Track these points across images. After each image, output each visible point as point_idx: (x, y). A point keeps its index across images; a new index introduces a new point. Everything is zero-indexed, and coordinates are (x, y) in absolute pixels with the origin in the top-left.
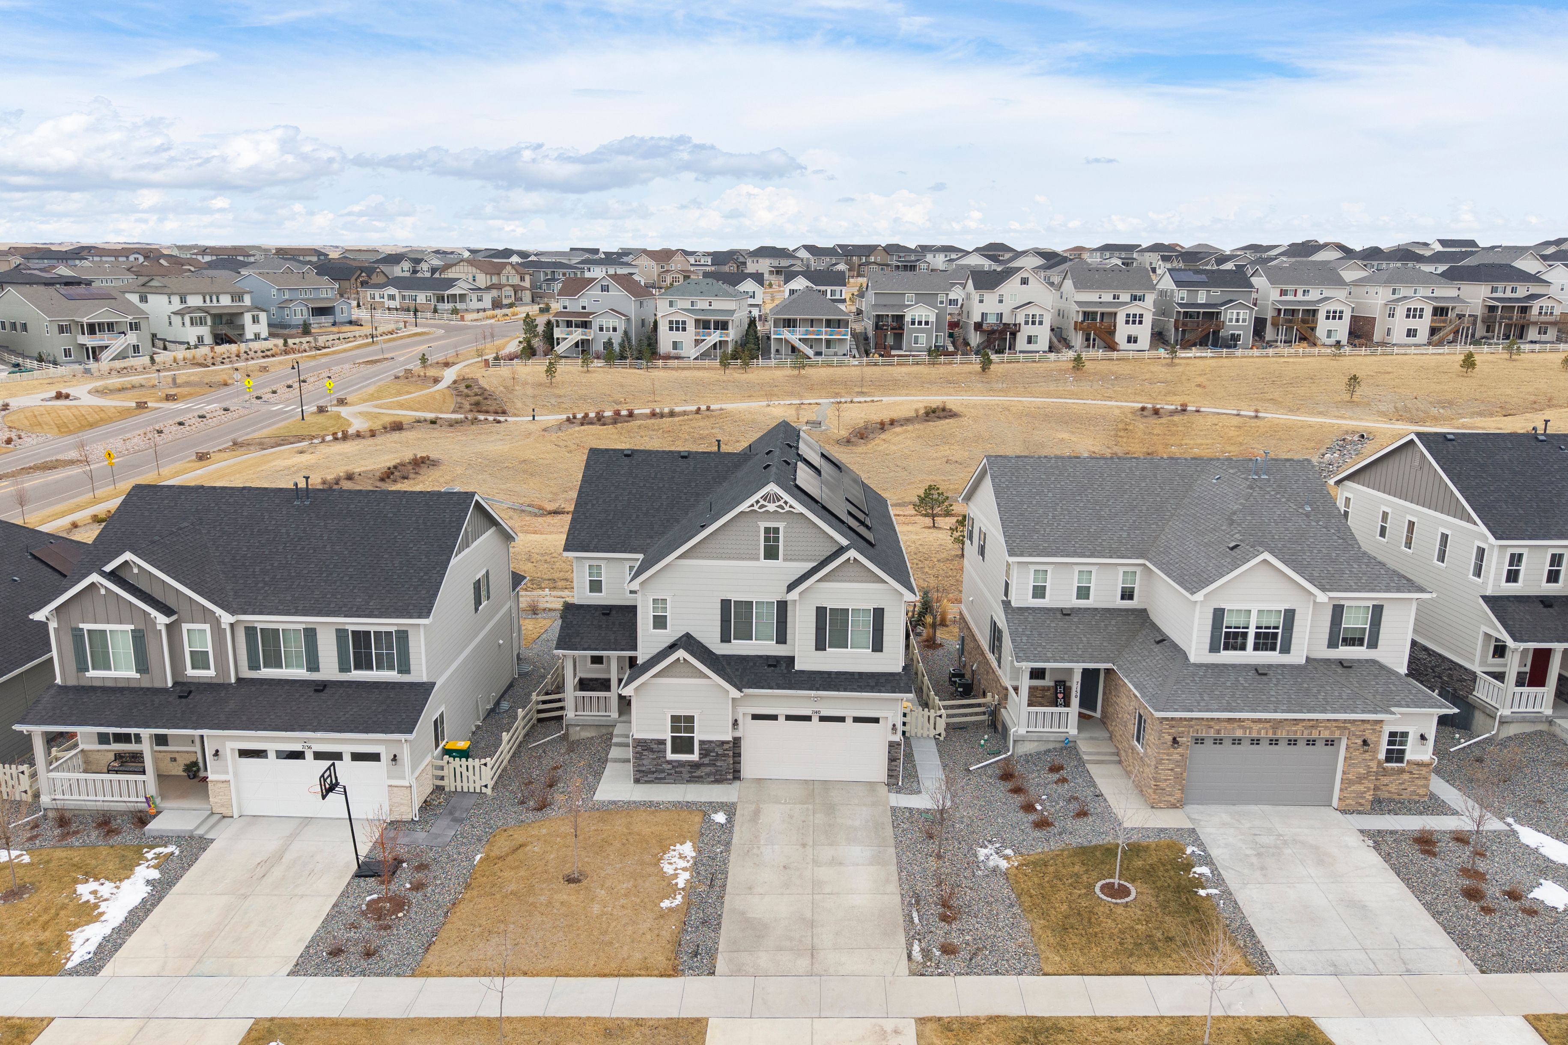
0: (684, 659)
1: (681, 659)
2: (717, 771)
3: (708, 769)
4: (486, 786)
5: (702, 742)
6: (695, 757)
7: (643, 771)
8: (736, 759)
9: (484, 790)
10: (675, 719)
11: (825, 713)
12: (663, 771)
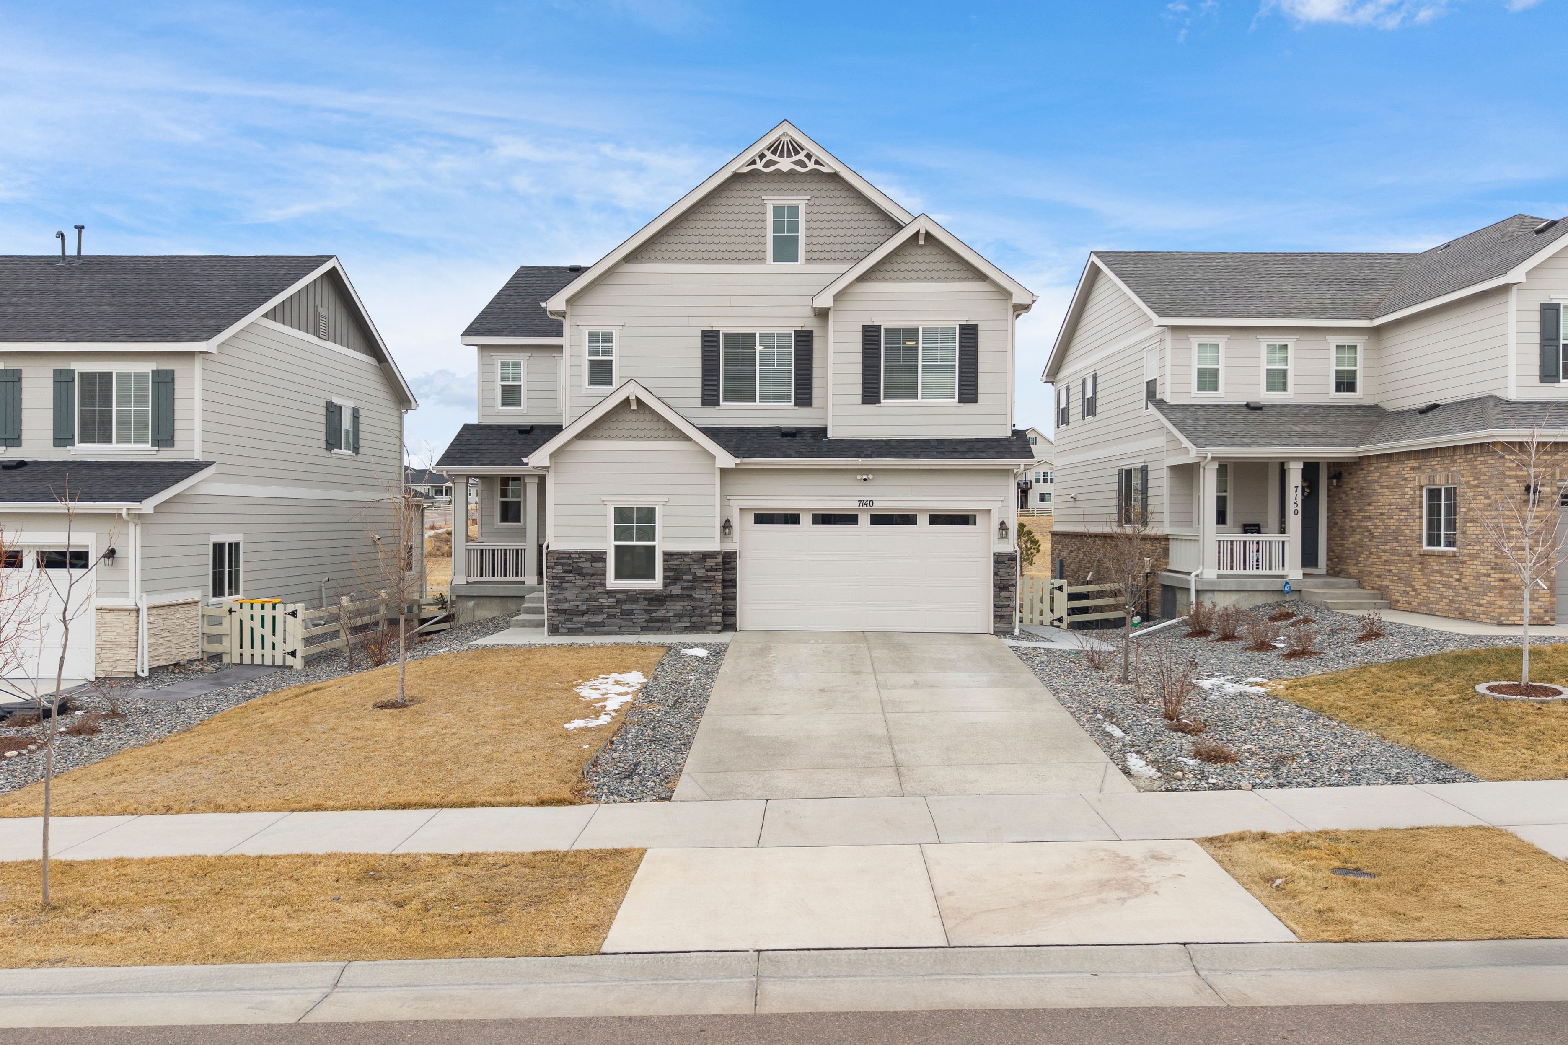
0: (639, 401)
1: (632, 397)
2: (694, 608)
3: (678, 606)
4: (293, 654)
5: (669, 556)
6: (656, 583)
7: (565, 612)
8: (729, 591)
9: (290, 660)
10: (622, 514)
11: (885, 504)
12: (599, 611)
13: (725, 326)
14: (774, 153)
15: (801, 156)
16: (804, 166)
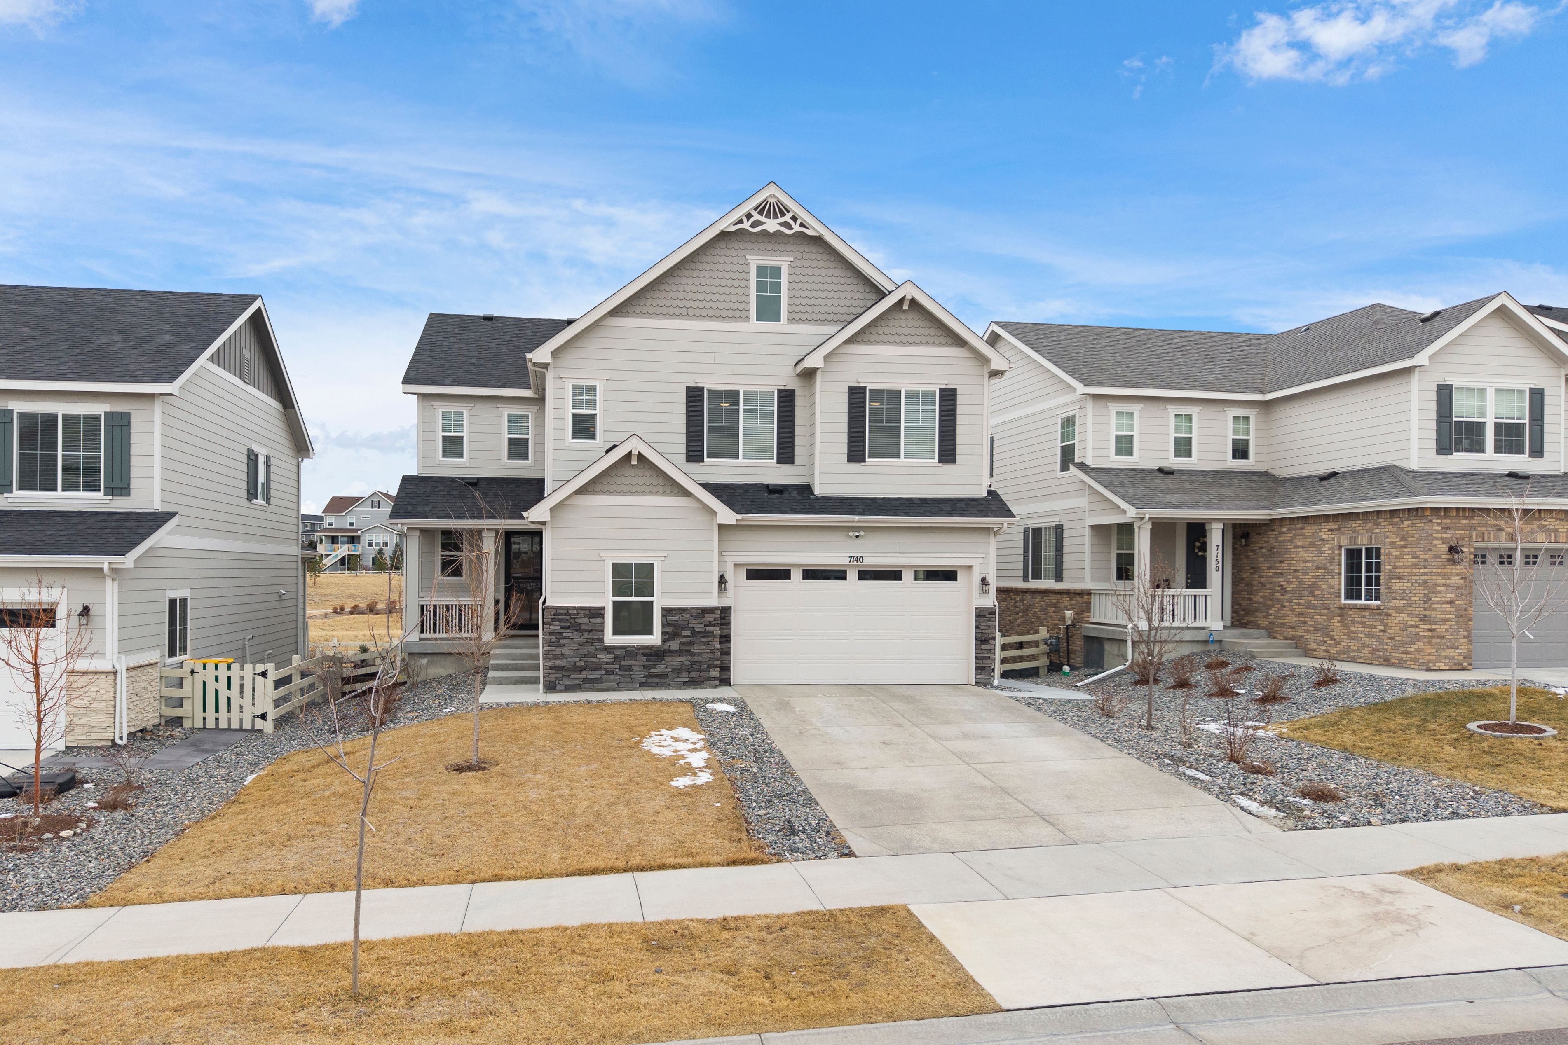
0: (640, 456)
1: (635, 452)
2: (693, 663)
3: (677, 661)
4: (263, 717)
5: (667, 612)
6: (655, 639)
7: (562, 668)
8: (725, 645)
9: (259, 724)
10: (620, 570)
11: (875, 560)
12: (597, 667)
13: (710, 383)
14: (761, 213)
15: (787, 218)
16: (791, 228)
